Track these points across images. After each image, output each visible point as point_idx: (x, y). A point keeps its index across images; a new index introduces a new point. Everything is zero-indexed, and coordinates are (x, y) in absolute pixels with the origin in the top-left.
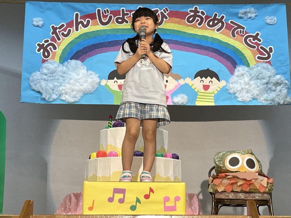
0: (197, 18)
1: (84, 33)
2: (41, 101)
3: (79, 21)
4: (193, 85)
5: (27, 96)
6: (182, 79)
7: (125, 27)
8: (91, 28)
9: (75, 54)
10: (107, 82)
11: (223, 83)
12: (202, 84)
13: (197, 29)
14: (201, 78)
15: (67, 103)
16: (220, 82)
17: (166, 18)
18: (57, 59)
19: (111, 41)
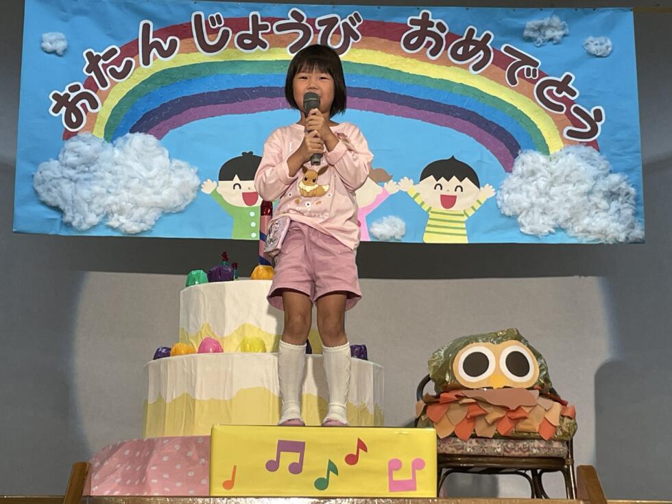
0: (428, 39)
1: (164, 71)
2: (61, 228)
3: (150, 42)
4: (418, 194)
5: (28, 217)
6: (392, 181)
7: (258, 57)
8: (179, 59)
9: (140, 120)
10: (218, 185)
11: (487, 192)
12: (439, 192)
13: (426, 65)
14: (437, 180)
15: (123, 234)
16: (482, 188)
17: (356, 37)
18: (99, 130)
19: (225, 89)
